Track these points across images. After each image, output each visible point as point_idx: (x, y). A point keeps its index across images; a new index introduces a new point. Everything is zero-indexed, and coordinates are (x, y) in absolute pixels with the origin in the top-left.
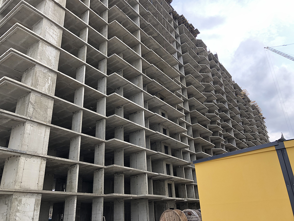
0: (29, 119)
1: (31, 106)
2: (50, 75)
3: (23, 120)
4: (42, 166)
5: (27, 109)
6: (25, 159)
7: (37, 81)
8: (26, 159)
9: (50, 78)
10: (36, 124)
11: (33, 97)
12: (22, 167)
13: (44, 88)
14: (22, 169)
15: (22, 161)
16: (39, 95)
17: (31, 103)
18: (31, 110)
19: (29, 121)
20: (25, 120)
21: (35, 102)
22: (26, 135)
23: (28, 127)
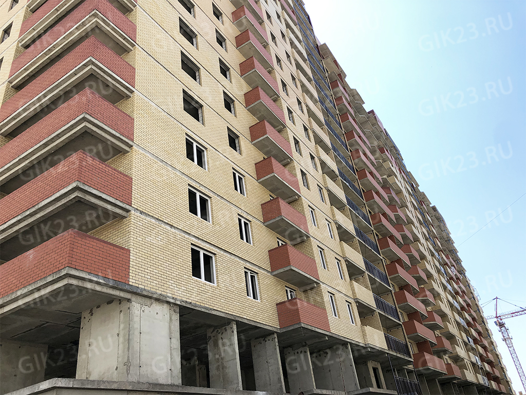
4: (172, 327)
6: (141, 308)
8: (143, 309)
12: (138, 328)
14: (137, 333)
15: (134, 313)
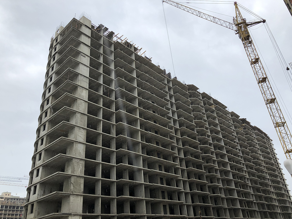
0: (72, 193)
1: (72, 185)
2: (81, 162)
3: (68, 195)
5: (70, 187)
6: (71, 218)
7: (74, 168)
9: (81, 164)
10: (75, 196)
11: (73, 179)
13: (78, 172)
16: (76, 177)
17: (72, 183)
18: (72, 187)
19: (72, 195)
20: (70, 195)
21: (74, 182)
22: (71, 204)
23: (72, 198)
